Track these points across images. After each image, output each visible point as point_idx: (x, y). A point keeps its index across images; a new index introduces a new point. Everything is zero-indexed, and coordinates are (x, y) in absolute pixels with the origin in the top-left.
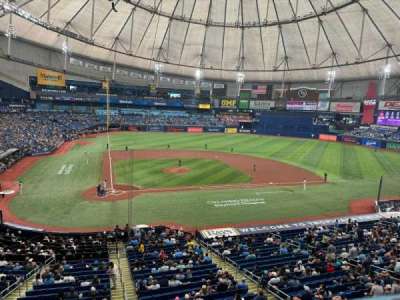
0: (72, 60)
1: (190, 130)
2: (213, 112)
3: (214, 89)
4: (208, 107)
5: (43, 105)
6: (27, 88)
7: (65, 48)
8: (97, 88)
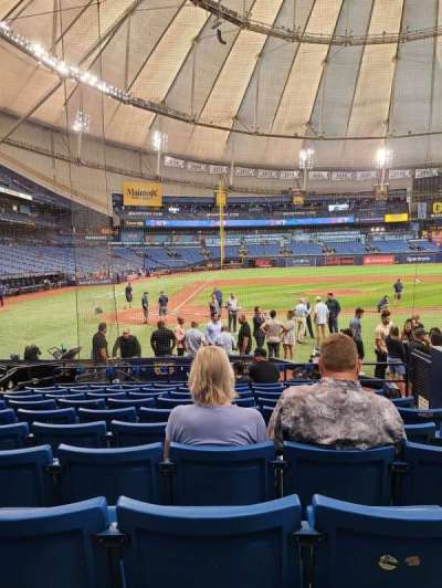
0: (168, 159)
1: (367, 260)
2: (416, 228)
3: (415, 181)
4: (404, 217)
5: (130, 236)
6: (109, 212)
7: (157, 141)
8: (210, 206)
